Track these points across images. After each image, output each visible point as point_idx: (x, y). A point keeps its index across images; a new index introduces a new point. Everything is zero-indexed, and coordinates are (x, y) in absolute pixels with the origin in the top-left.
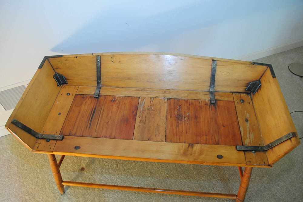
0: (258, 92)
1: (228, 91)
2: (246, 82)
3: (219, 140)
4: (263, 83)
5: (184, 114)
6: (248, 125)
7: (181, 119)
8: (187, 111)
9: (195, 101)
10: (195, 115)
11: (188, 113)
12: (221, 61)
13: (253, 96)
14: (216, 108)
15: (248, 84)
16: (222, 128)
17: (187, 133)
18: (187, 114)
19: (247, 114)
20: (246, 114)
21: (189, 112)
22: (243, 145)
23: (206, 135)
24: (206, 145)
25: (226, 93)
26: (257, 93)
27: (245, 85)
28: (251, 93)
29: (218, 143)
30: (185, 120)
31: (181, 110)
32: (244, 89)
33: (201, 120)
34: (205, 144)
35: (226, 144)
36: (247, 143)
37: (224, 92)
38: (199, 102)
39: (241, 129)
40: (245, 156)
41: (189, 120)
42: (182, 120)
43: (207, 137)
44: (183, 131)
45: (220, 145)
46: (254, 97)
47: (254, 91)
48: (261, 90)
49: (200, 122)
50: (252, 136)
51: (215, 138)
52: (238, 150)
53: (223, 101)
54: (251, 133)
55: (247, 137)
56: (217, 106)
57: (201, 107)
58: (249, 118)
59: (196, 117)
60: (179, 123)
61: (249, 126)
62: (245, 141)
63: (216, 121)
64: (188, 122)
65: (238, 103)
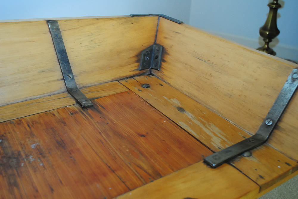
0: (164, 61)
1: (107, 80)
2: (134, 53)
3: (153, 167)
4: (166, 43)
5: (20, 149)
6: (189, 115)
7: (18, 163)
8: (27, 140)
9: (40, 116)
10: (57, 141)
11: (34, 142)
12: (66, 21)
13: (159, 73)
14: (99, 112)
15: (138, 56)
16: (142, 140)
17: (52, 190)
18: (33, 146)
19: (172, 100)
20: (169, 101)
21: (36, 140)
22: (214, 152)
23: (113, 171)
24: (130, 194)
25: (105, 84)
26: (163, 63)
27: (135, 59)
28: (152, 72)
29: (157, 175)
30: (32, 160)
31: (9, 143)
32: (135, 68)
33: (79, 145)
34: (125, 192)
35: (176, 167)
36: (220, 145)
37: (99, 84)
38: (54, 115)
39: (182, 126)
40: (241, 171)
41: (44, 157)
42: (23, 165)
43: (120, 173)
44: (37, 191)
45: (165, 175)
46: (162, 72)
47: (156, 65)
48: (168, 54)
49: (78, 150)
50: (216, 130)
51: (141, 168)
52: (215, 167)
53: (109, 96)
54: (210, 125)
55: (207, 135)
56: (100, 108)
57: (63, 122)
58: (181, 104)
59: (61, 145)
60: (14, 175)
61: (193, 116)
62: (213, 143)
63: (118, 134)
64: (42, 162)
65: (140, 90)
